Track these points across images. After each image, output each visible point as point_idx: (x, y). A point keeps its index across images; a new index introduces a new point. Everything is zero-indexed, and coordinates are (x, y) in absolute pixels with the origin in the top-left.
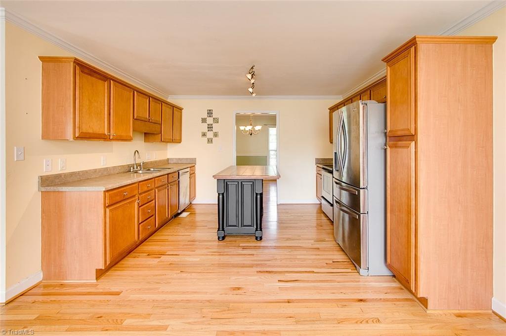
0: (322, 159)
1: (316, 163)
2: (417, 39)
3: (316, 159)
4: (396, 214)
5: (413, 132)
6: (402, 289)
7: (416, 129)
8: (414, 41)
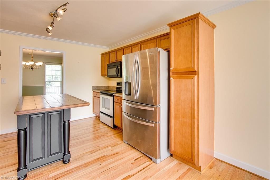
0: (96, 87)
1: (93, 90)
2: (200, 15)
3: (92, 87)
4: (180, 119)
5: (196, 70)
6: (180, 164)
7: (198, 68)
8: (198, 16)
